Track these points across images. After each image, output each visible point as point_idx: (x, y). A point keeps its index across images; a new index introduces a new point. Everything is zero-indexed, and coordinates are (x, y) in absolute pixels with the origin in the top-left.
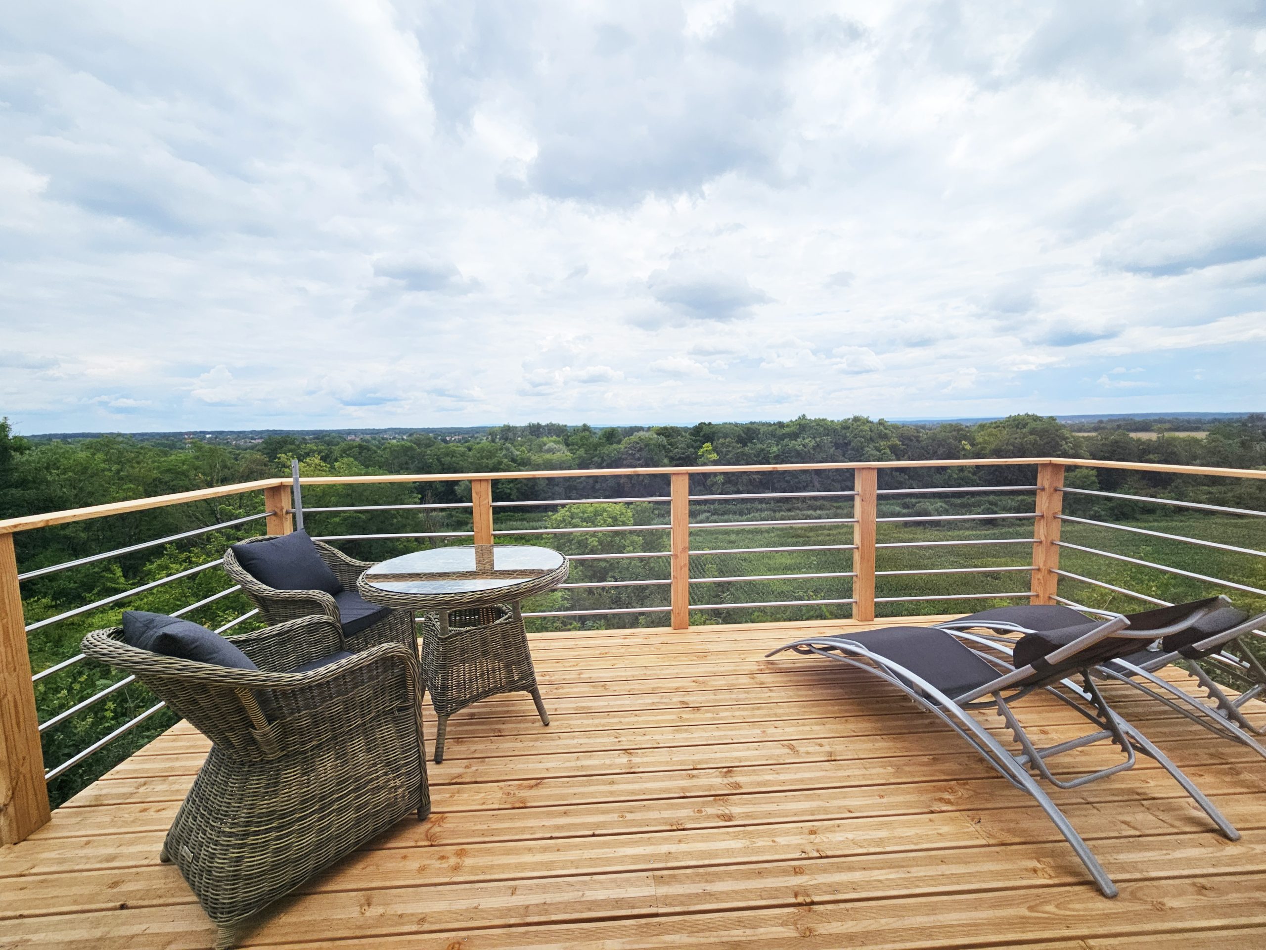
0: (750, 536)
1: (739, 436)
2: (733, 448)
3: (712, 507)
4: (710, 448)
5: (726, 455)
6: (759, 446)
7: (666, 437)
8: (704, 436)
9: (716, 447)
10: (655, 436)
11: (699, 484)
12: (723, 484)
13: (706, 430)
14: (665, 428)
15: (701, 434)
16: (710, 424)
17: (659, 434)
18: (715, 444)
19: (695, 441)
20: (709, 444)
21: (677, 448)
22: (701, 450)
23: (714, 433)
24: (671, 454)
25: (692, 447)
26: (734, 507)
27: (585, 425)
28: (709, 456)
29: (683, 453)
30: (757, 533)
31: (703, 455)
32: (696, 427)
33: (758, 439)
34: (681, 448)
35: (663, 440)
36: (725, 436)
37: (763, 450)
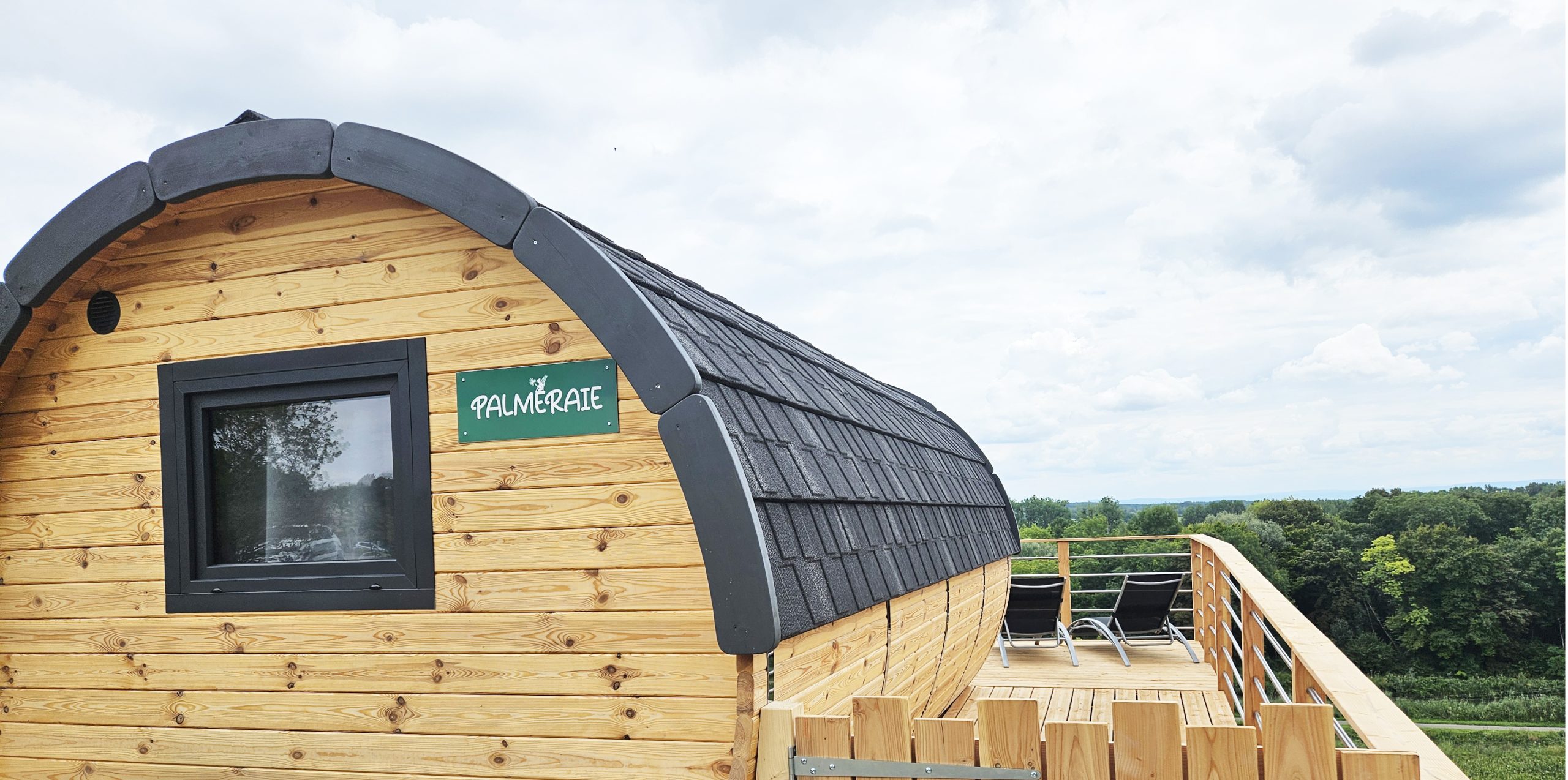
0: (1493, 748)
1: (1473, 520)
2: (1453, 546)
3: (1399, 679)
4: (1392, 547)
5: (1434, 562)
6: (1528, 541)
7: (1281, 523)
8: (1378, 520)
9: (1407, 544)
10: (1257, 522)
11: (1367, 628)
12: (1429, 628)
13: (1384, 506)
14: (1280, 505)
15: (1372, 516)
16: (1396, 492)
17: (1264, 518)
18: (1404, 537)
19: (1354, 532)
20: (1389, 539)
21: (1309, 547)
22: (1370, 551)
23: (1405, 514)
24: (1294, 561)
25: (1347, 543)
26: (1460, 683)
27: (1106, 501)
28: (1388, 565)
29: (1325, 559)
30: (1515, 743)
31: (1373, 562)
32: (1358, 500)
33: (1526, 526)
34: (1319, 548)
35: (1277, 531)
36: (1434, 519)
37: (1538, 552)
